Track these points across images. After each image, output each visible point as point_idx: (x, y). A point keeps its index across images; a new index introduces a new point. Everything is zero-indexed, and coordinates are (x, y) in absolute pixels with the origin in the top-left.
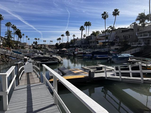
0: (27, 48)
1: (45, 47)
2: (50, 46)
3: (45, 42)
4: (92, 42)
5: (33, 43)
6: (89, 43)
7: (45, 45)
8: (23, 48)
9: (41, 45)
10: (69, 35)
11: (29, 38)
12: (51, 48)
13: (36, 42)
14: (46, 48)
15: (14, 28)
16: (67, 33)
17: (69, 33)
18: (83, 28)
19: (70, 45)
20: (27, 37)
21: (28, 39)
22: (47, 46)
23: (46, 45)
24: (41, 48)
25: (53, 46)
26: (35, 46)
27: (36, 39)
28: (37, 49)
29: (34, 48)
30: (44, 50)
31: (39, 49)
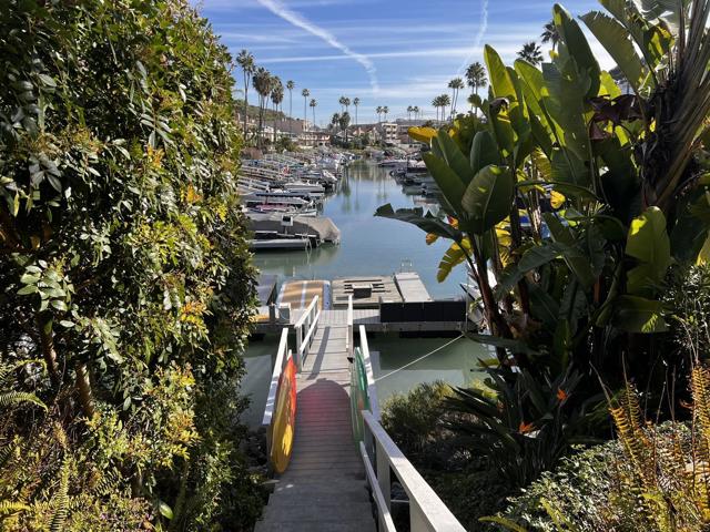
0: (304, 143)
1: (385, 138)
3: (386, 112)
5: (333, 122)
7: (382, 130)
8: (284, 144)
9: (369, 128)
10: (483, 84)
11: (313, 101)
14: (390, 141)
16: (475, 74)
17: (482, 75)
18: (536, 54)
20: (305, 93)
21: (309, 102)
22: (395, 130)
23: (388, 130)
24: (365, 142)
26: (342, 135)
27: (344, 101)
28: (346, 146)
29: (334, 142)
30: (379, 151)
31: (356, 147)
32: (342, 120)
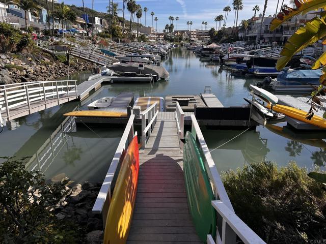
0: (151, 38)
1: (190, 37)
2: (200, 34)
3: (191, 24)
4: (290, 28)
5: (166, 28)
6: (281, 30)
7: (189, 33)
8: (142, 38)
9: (183, 32)
11: (156, 18)
12: (202, 39)
13: (172, 24)
14: (193, 39)
16: (237, 3)
17: (241, 3)
19: (240, 35)
20: (152, 14)
21: (154, 19)
22: (195, 33)
23: (192, 33)
24: (181, 39)
26: (170, 36)
27: (171, 18)
28: (171, 41)
29: (166, 39)
30: (186, 43)
31: (176, 41)
32: (170, 28)
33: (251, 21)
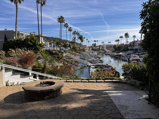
0: (87, 50)
2: (107, 47)
3: (104, 43)
5: (93, 45)
9: (100, 46)
10: (128, 37)
11: (89, 41)
12: (109, 49)
13: (95, 44)
14: (105, 49)
15: (78, 34)
16: (127, 35)
17: (128, 35)
19: (129, 48)
20: (87, 40)
22: (105, 47)
23: (104, 47)
24: (99, 49)
25: (112, 47)
26: (94, 48)
27: (95, 41)
28: (95, 50)
29: (93, 49)
30: (102, 51)
32: (95, 45)
33: (134, 42)
